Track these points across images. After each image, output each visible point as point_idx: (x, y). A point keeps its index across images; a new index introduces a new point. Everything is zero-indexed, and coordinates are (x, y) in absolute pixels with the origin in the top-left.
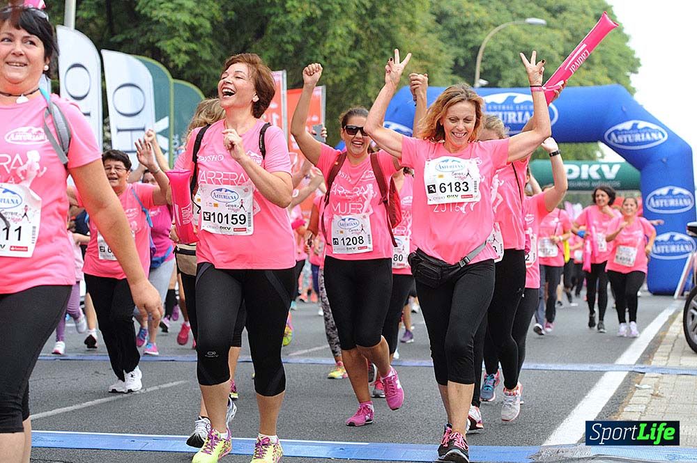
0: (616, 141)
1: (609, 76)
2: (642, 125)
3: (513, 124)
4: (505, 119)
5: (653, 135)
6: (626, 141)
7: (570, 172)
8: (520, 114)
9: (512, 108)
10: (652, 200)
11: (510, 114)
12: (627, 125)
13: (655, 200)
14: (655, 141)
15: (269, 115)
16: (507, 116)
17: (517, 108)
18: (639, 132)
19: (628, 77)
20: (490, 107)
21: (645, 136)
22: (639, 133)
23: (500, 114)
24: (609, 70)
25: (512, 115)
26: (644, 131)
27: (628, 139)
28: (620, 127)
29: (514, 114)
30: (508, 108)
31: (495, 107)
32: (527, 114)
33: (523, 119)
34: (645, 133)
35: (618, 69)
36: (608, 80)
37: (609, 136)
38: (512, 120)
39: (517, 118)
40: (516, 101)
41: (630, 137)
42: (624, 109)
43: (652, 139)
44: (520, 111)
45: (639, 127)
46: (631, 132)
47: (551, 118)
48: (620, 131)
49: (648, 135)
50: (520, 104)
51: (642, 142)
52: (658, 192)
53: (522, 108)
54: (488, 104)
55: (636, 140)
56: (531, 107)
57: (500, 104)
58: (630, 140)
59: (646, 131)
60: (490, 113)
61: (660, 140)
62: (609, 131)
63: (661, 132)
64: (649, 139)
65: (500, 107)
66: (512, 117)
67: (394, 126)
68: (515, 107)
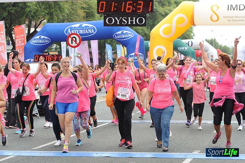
0: (117, 38)
2: (125, 32)
3: (82, 34)
4: (79, 32)
6: (120, 38)
8: (84, 30)
9: (81, 29)
10: (130, 57)
11: (81, 30)
12: (120, 32)
14: (129, 37)
15: (1, 36)
18: (124, 34)
20: (74, 29)
21: (126, 36)
22: (124, 35)
23: (78, 31)
27: (120, 37)
29: (82, 31)
31: (76, 29)
32: (86, 30)
33: (85, 32)
34: (126, 35)
38: (81, 33)
40: (83, 26)
41: (121, 36)
42: (119, 27)
44: (84, 29)
45: (124, 33)
46: (121, 34)
47: (95, 31)
48: (118, 34)
49: (127, 35)
50: (84, 27)
51: (125, 37)
52: (131, 55)
53: (85, 28)
54: (73, 28)
55: (123, 37)
56: (88, 28)
57: (77, 27)
58: (121, 37)
59: (126, 34)
60: (74, 31)
61: (131, 37)
62: (114, 35)
63: (131, 34)
64: (127, 36)
65: (77, 28)
66: (81, 32)
67: (42, 37)
68: (82, 28)
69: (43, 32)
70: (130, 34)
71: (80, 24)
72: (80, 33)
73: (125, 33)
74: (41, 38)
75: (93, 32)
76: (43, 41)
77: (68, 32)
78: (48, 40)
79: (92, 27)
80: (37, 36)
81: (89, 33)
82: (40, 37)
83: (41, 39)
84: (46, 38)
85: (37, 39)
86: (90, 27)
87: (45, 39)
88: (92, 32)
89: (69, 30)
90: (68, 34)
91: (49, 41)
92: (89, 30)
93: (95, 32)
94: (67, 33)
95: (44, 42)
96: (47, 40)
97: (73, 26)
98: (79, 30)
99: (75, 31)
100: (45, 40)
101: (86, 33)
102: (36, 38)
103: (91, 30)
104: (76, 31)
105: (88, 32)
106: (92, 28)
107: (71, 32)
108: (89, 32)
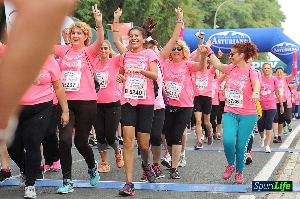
0: (276, 51)
1: (272, 23)
2: (287, 44)
3: (231, 44)
4: (228, 41)
5: (292, 48)
6: (281, 51)
7: (256, 65)
8: (234, 40)
9: (231, 38)
11: (230, 40)
14: (293, 51)
16: (229, 41)
17: (233, 37)
18: (286, 47)
19: (280, 23)
20: (221, 37)
21: (289, 49)
23: (226, 40)
24: (272, 21)
25: (231, 41)
27: (281, 50)
28: (278, 45)
29: (232, 40)
30: (229, 37)
31: (223, 37)
32: (237, 40)
35: (276, 20)
36: (272, 25)
37: (273, 49)
39: (233, 42)
40: (233, 34)
42: (280, 38)
44: (234, 39)
46: (283, 47)
48: (278, 47)
50: (234, 36)
51: (288, 52)
53: (235, 37)
54: (220, 36)
55: (285, 51)
56: (239, 37)
59: (289, 47)
61: (296, 51)
62: (273, 47)
63: (296, 47)
64: (291, 50)
65: (225, 37)
66: (231, 42)
68: (232, 37)
70: (294, 47)
71: (229, 33)
72: (229, 43)
89: (215, 38)
92: (241, 40)
97: (220, 34)
98: (228, 40)
99: (223, 40)
101: (236, 43)
104: (224, 40)
105: (239, 42)
106: (245, 37)
107: (217, 42)
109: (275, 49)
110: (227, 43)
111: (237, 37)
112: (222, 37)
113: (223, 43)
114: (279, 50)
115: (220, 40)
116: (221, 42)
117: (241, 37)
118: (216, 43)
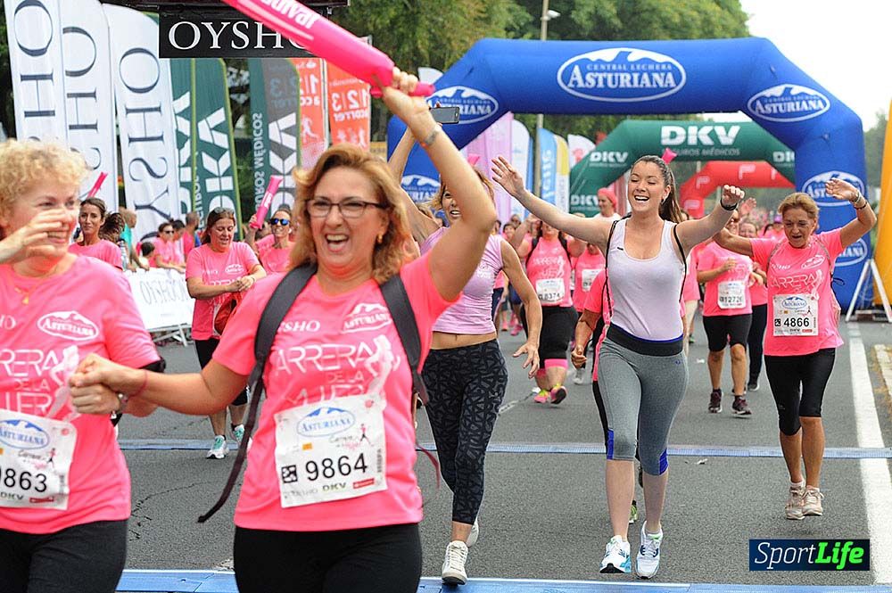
0: (763, 111)
2: (796, 90)
3: (626, 89)
4: (617, 83)
5: (810, 102)
6: (775, 111)
8: (636, 76)
9: (625, 68)
10: (810, 188)
11: (622, 75)
12: (777, 91)
13: (814, 190)
14: (814, 111)
15: (306, 78)
16: (619, 77)
17: (632, 67)
18: (793, 99)
20: (596, 67)
21: (801, 105)
22: (793, 101)
23: (610, 76)
25: (625, 78)
26: (799, 98)
27: (778, 108)
28: (767, 93)
29: (628, 76)
30: (620, 67)
31: (603, 67)
32: (645, 76)
33: (639, 83)
34: (801, 101)
37: (754, 105)
38: (625, 84)
39: (632, 82)
40: (631, 58)
41: (780, 106)
42: (773, 69)
43: (810, 109)
44: (636, 71)
45: (793, 92)
46: (783, 99)
47: (677, 82)
48: (768, 98)
49: (804, 103)
50: (635, 63)
51: (796, 112)
52: (817, 179)
53: (638, 67)
54: (594, 63)
55: (789, 110)
56: (651, 67)
57: (609, 63)
58: (781, 110)
59: (802, 98)
60: (597, 74)
61: (820, 109)
62: (754, 98)
63: (821, 99)
64: (806, 108)
65: (609, 67)
66: (625, 80)
67: (468, 92)
68: (629, 67)
69: (471, 72)
70: (815, 99)
71: (621, 52)
72: (619, 83)
73: (796, 96)
74: (464, 95)
75: (673, 85)
76: (469, 108)
77: (572, 79)
78: (488, 107)
79: (667, 63)
80: (445, 88)
81: (655, 86)
82: (459, 92)
83: (463, 101)
84: (482, 96)
85: (448, 98)
86: (661, 64)
87: (477, 102)
88: (667, 82)
89: (577, 70)
90: (571, 85)
91: (493, 109)
92: (656, 76)
93: (677, 84)
94: (568, 83)
95: (474, 112)
96: (484, 103)
97: (593, 56)
98: (616, 75)
99: (601, 76)
100: (479, 104)
101: (642, 86)
102: (441, 93)
103: (663, 74)
104: (605, 75)
105: (652, 83)
106: (669, 67)
107: (585, 81)
108: (657, 84)
109: (758, 103)
110: (614, 83)
111: (643, 67)
112: (599, 67)
113: (601, 85)
114: (772, 108)
115: (592, 74)
116: (596, 79)
117: (657, 67)
118: (581, 84)
